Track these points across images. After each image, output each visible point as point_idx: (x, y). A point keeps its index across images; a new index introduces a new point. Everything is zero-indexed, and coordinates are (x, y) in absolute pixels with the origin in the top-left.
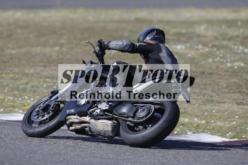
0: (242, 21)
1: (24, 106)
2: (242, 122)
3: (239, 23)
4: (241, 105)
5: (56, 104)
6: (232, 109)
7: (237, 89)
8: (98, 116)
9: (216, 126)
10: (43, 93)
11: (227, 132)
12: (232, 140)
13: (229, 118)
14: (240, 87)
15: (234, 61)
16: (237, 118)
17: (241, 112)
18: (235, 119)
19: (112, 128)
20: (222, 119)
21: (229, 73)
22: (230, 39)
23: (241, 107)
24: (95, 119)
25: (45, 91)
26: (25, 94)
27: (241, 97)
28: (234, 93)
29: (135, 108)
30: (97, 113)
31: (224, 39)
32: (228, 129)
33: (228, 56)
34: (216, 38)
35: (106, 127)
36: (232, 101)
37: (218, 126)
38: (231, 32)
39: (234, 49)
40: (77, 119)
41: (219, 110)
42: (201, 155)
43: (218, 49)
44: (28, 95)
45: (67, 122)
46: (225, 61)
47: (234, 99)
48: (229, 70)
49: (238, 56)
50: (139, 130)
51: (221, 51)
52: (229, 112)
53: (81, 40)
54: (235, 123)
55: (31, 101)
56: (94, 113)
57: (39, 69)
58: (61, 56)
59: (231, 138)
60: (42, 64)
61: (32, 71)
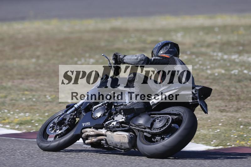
0: (219, 27)
1: (4, 120)
2: (226, 129)
3: (216, 30)
4: (224, 112)
5: (72, 118)
6: (215, 117)
7: (219, 96)
8: (114, 127)
9: (200, 134)
10: (23, 106)
11: (211, 140)
12: (217, 148)
13: (213, 126)
14: (222, 94)
15: (214, 68)
16: (221, 126)
17: (224, 120)
18: (219, 127)
19: (129, 140)
20: (206, 127)
21: (210, 81)
22: (209, 46)
23: (224, 114)
24: (111, 131)
25: (25, 104)
26: (4, 107)
27: (223, 104)
28: (216, 100)
29: (152, 120)
30: (113, 125)
31: (202, 46)
32: (212, 137)
33: (208, 63)
34: (194, 45)
35: (123, 139)
36: (215, 109)
37: (202, 135)
38: (209, 39)
39: (213, 56)
40: (93, 131)
41: (202, 117)
42: (186, 164)
43: (197, 57)
44: (7, 108)
45: (83, 135)
46: (205, 68)
47: (216, 107)
48: (210, 77)
49: (218, 63)
50: (157, 141)
51: (200, 58)
52: (213, 119)
53: (57, 51)
54: (219, 130)
55: (11, 114)
56: (110, 125)
57: (17, 82)
58: (38, 68)
59: (216, 146)
60: (20, 77)
61: (10, 84)
